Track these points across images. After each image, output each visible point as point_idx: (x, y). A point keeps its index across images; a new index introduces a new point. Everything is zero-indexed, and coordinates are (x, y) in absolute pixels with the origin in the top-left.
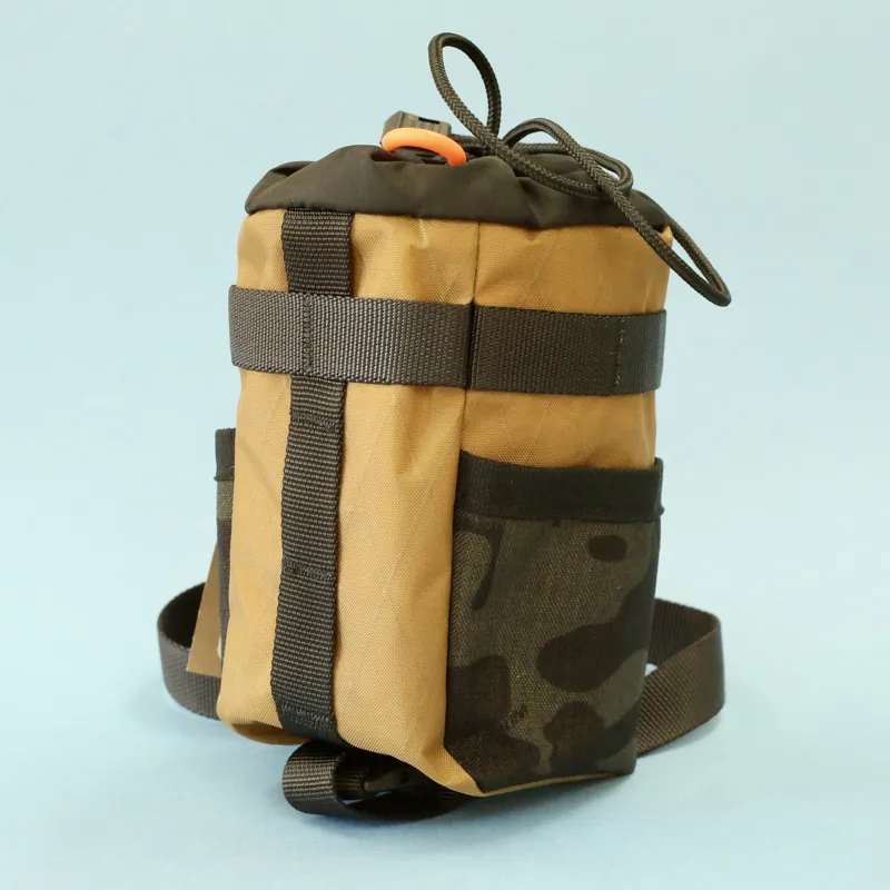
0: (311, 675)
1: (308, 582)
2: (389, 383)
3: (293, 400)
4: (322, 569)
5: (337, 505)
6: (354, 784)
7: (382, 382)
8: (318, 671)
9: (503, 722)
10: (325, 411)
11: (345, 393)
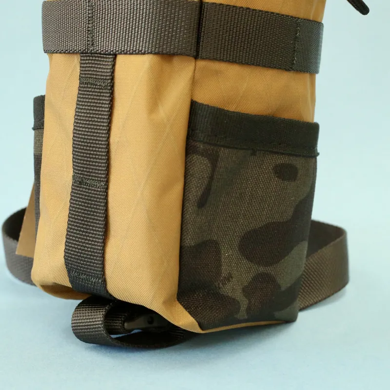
0: (90, 251)
1: (89, 189)
2: (144, 54)
3: (81, 70)
4: (98, 180)
5: (109, 138)
6: (118, 324)
7: (140, 53)
8: (94, 249)
9: (216, 284)
10: (101, 75)
11: (115, 63)
